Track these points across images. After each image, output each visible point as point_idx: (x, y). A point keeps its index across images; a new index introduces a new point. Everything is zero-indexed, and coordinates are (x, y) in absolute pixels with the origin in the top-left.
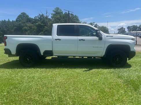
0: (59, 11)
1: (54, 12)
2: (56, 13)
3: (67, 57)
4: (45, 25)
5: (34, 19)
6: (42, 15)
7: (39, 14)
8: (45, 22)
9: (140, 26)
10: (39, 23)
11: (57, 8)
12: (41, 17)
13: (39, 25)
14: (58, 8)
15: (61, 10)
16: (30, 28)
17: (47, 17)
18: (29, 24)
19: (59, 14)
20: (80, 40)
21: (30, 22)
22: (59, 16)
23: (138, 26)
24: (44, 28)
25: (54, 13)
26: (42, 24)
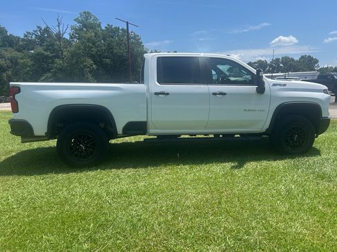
0: (91, 20)
1: (79, 22)
2: (85, 26)
3: (176, 136)
4: (57, 57)
5: (23, 40)
6: (47, 30)
7: (38, 27)
8: (56, 47)
9: (272, 62)
10: (40, 49)
11: (85, 12)
12: (42, 34)
13: (39, 54)
14: (88, 13)
15: (96, 19)
16: (14, 62)
17: (59, 37)
18: (10, 53)
19: (91, 28)
20: (215, 94)
21: (11, 45)
22: (93, 34)
23: (268, 63)
24: (53, 62)
25: (78, 25)
26: (46, 53)
